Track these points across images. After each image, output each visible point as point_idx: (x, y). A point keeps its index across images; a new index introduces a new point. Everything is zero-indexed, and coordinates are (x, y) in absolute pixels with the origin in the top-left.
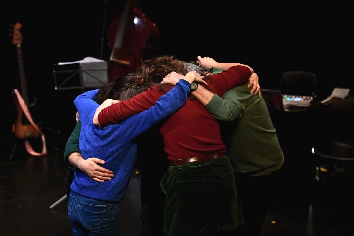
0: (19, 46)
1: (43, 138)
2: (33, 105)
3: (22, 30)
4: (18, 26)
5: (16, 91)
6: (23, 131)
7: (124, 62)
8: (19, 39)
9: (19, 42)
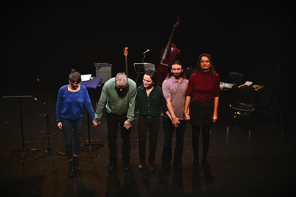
0: (126, 56)
3: (128, 50)
4: (126, 48)
7: (166, 65)
8: (126, 54)
9: (126, 55)
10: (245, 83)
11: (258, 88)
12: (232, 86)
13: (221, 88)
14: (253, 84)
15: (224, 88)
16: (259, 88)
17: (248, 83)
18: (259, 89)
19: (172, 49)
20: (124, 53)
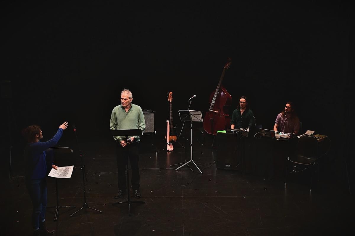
0: (171, 102)
2: (175, 127)
7: (215, 112)
9: (171, 100)
10: (306, 132)
12: (290, 136)
13: (277, 139)
14: (314, 134)
15: (281, 138)
17: (309, 133)
18: (322, 139)
19: (222, 93)
20: (168, 98)
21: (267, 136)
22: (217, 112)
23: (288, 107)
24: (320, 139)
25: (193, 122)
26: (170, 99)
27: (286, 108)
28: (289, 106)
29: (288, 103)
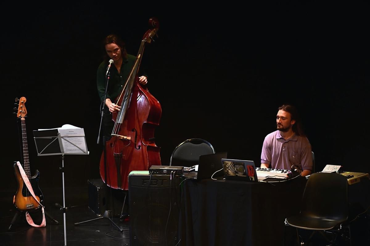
0: (23, 119)
1: (43, 209)
2: (34, 177)
3: (26, 104)
4: (23, 99)
5: (18, 163)
6: (23, 202)
7: (125, 137)
8: (23, 113)
9: (23, 115)
10: (323, 169)
11: (353, 176)
12: (287, 173)
13: (260, 180)
14: (341, 170)
15: (268, 179)
16: (355, 177)
17: (329, 169)
18: (356, 180)
20: (17, 111)
21: (240, 174)
22: (129, 138)
23: (282, 117)
24: (353, 178)
25: (66, 155)
26: (22, 113)
27: (278, 121)
28: (284, 116)
29: (281, 109)
